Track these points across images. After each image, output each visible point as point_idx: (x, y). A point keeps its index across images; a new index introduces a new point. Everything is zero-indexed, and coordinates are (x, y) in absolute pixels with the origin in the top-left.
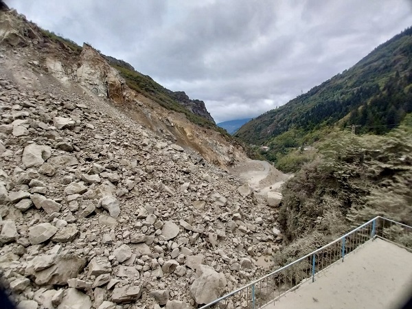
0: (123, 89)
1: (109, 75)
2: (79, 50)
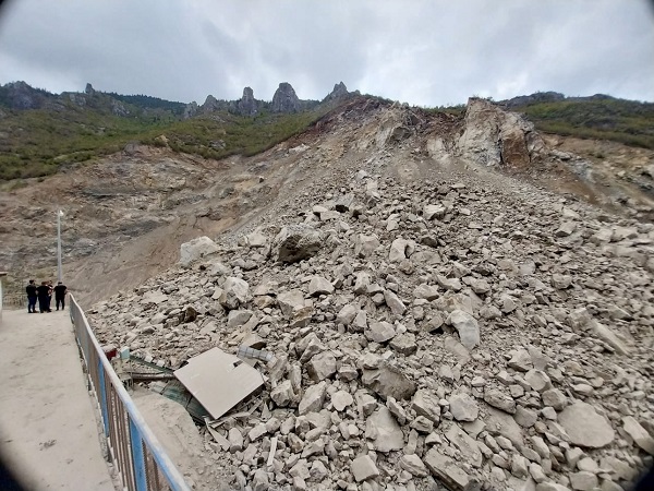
0: (529, 141)
1: (503, 127)
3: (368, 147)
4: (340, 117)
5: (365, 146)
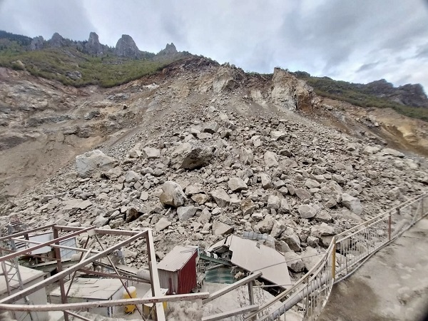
0: (311, 97)
1: (297, 88)
2: (271, 76)
3: (207, 91)
4: (181, 67)
5: (205, 90)
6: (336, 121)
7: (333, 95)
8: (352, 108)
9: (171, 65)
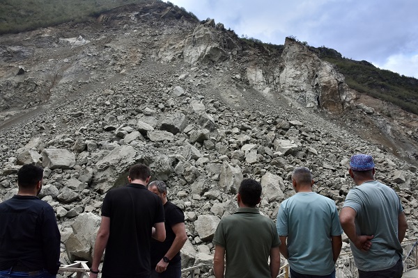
0: (341, 91)
1: (320, 73)
2: (280, 49)
3: (173, 60)
4: (133, 16)
5: (170, 58)
6: (379, 132)
7: (374, 91)
8: (403, 114)
9: (116, 11)
